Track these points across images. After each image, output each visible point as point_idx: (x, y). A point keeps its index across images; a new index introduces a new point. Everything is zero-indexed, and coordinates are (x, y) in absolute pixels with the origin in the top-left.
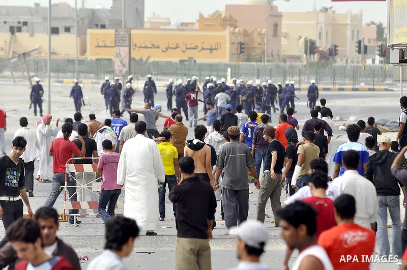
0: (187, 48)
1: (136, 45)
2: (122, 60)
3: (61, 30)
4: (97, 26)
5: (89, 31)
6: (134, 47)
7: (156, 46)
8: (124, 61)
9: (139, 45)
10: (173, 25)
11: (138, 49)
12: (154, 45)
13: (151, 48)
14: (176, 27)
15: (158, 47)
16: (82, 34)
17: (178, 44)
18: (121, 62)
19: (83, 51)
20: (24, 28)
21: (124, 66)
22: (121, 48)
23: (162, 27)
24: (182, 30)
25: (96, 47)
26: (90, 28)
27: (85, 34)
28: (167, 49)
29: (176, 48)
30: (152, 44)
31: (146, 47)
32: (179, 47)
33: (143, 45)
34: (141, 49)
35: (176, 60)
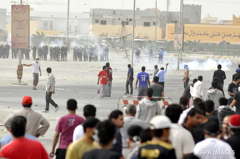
0: (225, 36)
1: (194, 33)
2: (179, 41)
3: (151, 23)
4: (172, 21)
5: (168, 25)
6: (193, 35)
7: (206, 34)
8: (180, 42)
9: (196, 33)
10: (218, 22)
11: (196, 36)
12: (205, 34)
13: (204, 35)
14: (219, 23)
15: (208, 35)
16: (163, 26)
17: (219, 33)
18: (178, 43)
19: (164, 36)
20: (130, 22)
21: (180, 45)
22: (178, 35)
23: (211, 23)
24: (223, 25)
25: (171, 34)
26: (168, 23)
27: (165, 26)
28: (213, 35)
29: (219, 35)
30: (204, 33)
31: (200, 34)
32: (220, 35)
33: (199, 34)
34: (197, 36)
35: (218, 43)
